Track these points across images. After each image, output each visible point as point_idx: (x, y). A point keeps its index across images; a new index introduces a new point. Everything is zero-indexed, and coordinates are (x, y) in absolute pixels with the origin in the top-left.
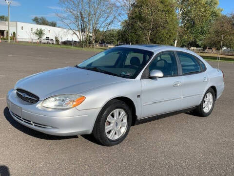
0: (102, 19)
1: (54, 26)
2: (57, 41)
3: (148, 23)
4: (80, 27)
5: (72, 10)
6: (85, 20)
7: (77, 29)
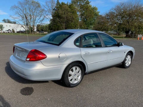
0: (37, 18)
1: (15, 24)
2: (13, 31)
3: (63, 19)
4: (25, 23)
5: (20, 13)
6: (28, 19)
7: (23, 24)
